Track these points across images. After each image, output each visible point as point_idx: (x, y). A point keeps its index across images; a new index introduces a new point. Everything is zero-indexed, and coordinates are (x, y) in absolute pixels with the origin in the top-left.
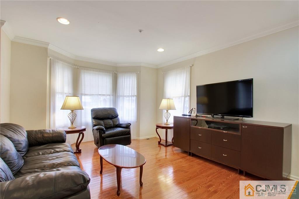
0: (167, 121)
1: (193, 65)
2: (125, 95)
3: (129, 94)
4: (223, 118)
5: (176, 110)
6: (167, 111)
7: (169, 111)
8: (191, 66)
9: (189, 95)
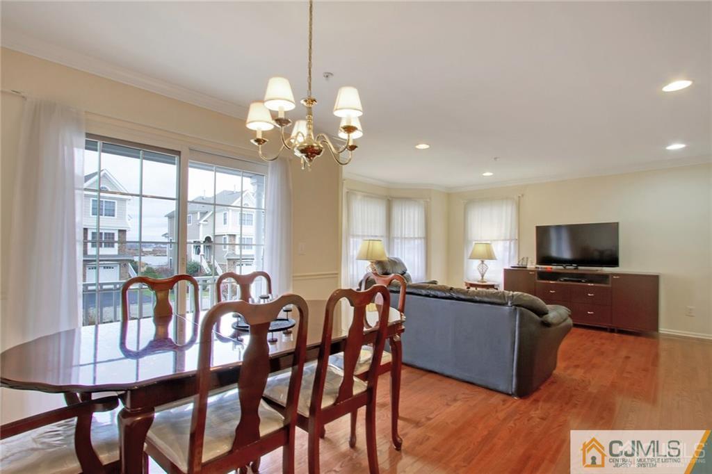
0: (483, 276)
1: (523, 195)
2: (406, 236)
3: (414, 235)
4: (576, 269)
5: (496, 259)
6: (483, 261)
7: (486, 262)
8: (519, 197)
9: (517, 238)
